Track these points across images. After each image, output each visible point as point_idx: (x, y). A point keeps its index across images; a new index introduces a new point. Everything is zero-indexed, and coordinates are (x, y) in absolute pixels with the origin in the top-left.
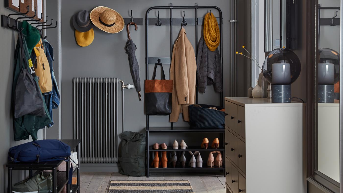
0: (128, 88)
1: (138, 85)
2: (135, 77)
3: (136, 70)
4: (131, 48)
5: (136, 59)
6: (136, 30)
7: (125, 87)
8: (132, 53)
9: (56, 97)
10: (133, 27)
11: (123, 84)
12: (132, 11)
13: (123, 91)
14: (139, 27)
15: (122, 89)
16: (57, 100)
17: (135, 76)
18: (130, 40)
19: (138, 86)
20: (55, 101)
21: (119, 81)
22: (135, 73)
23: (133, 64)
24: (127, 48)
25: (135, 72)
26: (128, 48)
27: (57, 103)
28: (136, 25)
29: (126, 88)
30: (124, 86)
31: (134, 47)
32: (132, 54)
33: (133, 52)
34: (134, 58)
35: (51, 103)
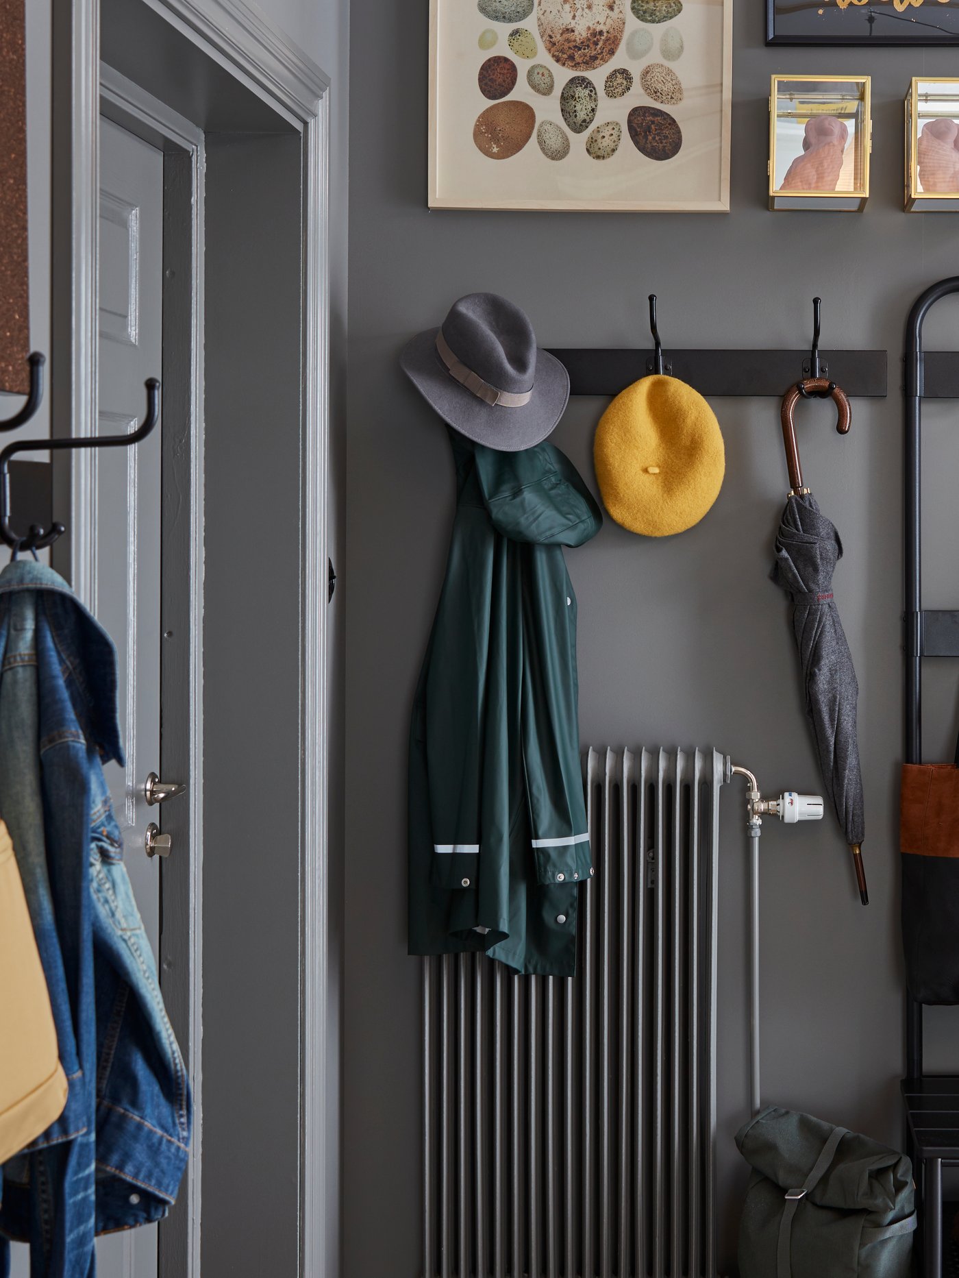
0: (787, 820)
1: (851, 802)
2: (828, 746)
3: (835, 697)
4: (806, 558)
5: (836, 623)
6: (841, 430)
7: (763, 815)
8: (813, 586)
9: (148, 1124)
10: (824, 411)
11: (749, 789)
12: (816, 301)
13: (756, 841)
14: (859, 411)
15: (747, 828)
16: (154, 1150)
17: (832, 743)
18: (802, 497)
19: (851, 809)
20: (129, 1168)
21: (725, 774)
22: (832, 720)
23: (816, 658)
24: (779, 550)
25: (832, 711)
26: (784, 553)
27: (149, 1176)
28: (842, 396)
29: (773, 819)
30: (762, 807)
31: (830, 545)
32: (810, 591)
33: (821, 577)
34: (828, 621)
35: (85, 1199)
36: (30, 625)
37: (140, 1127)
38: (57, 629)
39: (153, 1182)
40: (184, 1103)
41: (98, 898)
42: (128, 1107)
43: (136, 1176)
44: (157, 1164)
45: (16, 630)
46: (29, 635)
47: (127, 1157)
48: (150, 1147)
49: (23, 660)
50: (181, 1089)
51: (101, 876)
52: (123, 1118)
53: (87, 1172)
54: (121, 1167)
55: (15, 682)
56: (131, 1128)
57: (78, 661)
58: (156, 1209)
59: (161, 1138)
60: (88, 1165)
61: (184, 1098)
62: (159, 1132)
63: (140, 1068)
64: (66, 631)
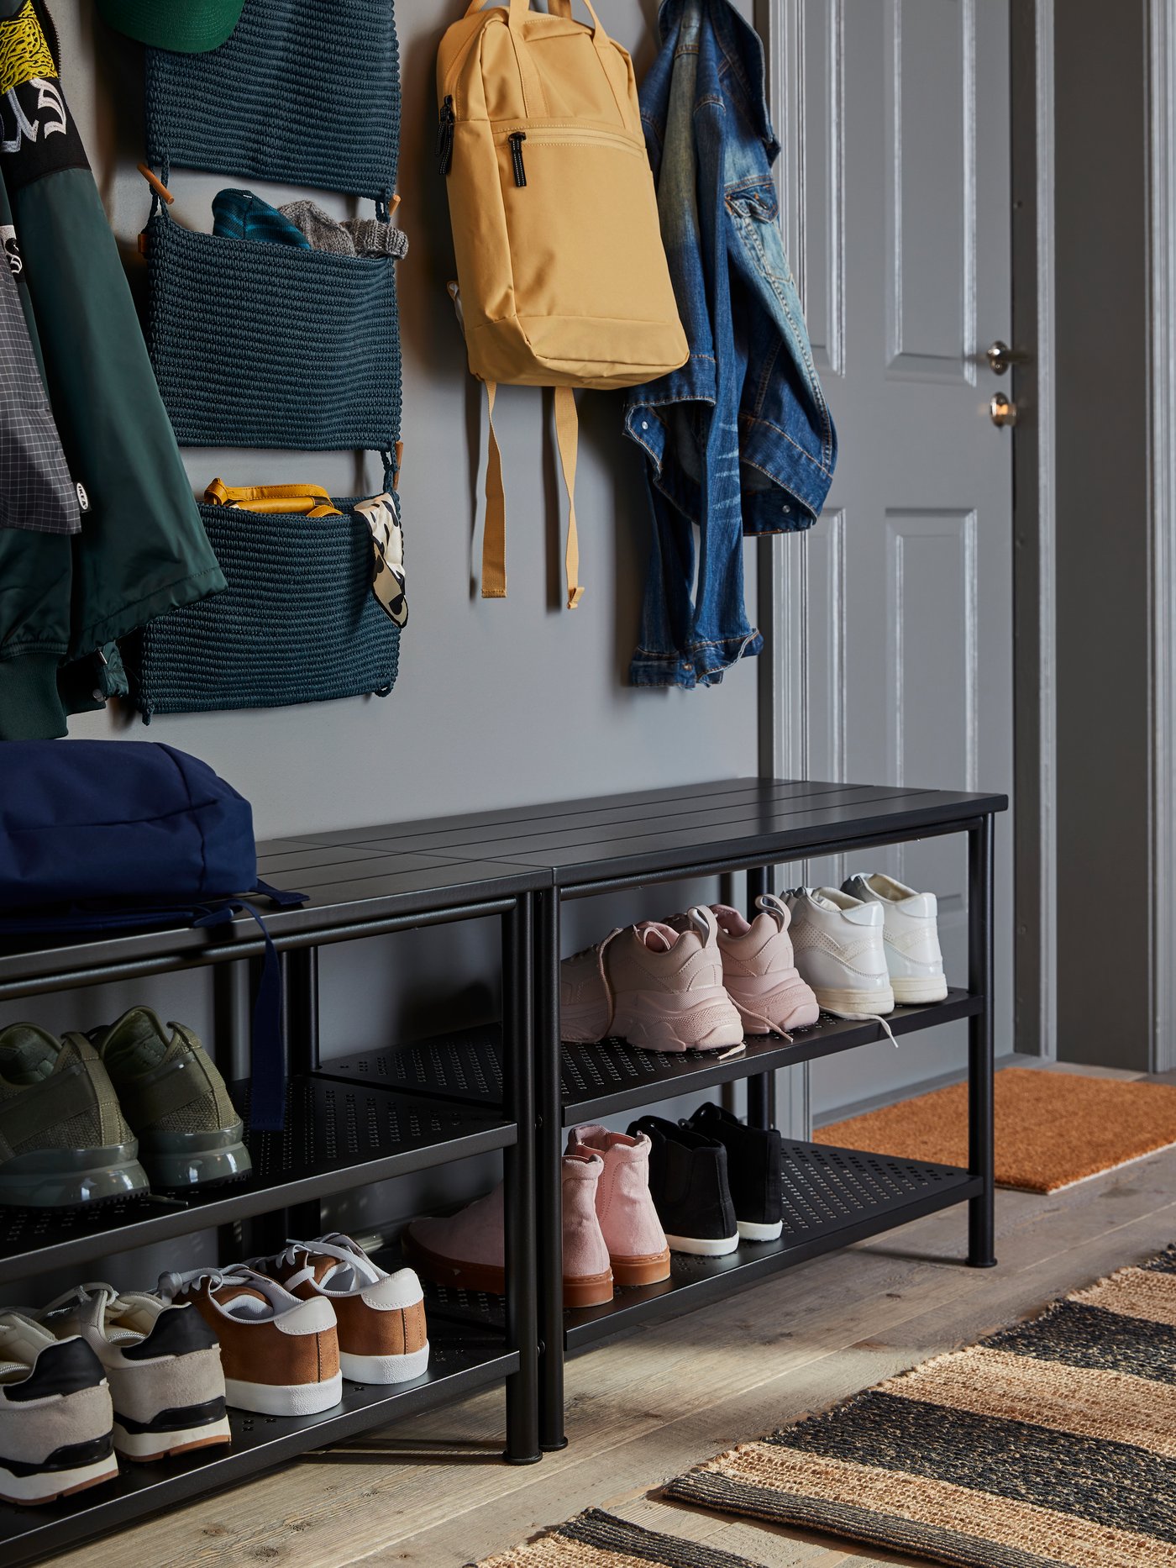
9: (789, 438)
16: (794, 461)
27: (789, 480)
35: (729, 477)
36: (695, 23)
37: (780, 437)
38: (718, 28)
39: (792, 486)
40: (831, 439)
41: (746, 245)
42: (773, 422)
43: (776, 476)
44: (796, 473)
45: (685, 27)
46: (694, 31)
47: (769, 458)
48: (790, 457)
49: (687, 49)
50: (826, 425)
51: (750, 228)
52: (768, 428)
53: (730, 455)
54: (763, 465)
55: (681, 66)
56: (773, 436)
57: (736, 57)
58: (803, 519)
59: (801, 455)
60: (732, 450)
61: (830, 434)
62: (800, 448)
63: (786, 394)
64: (726, 31)
